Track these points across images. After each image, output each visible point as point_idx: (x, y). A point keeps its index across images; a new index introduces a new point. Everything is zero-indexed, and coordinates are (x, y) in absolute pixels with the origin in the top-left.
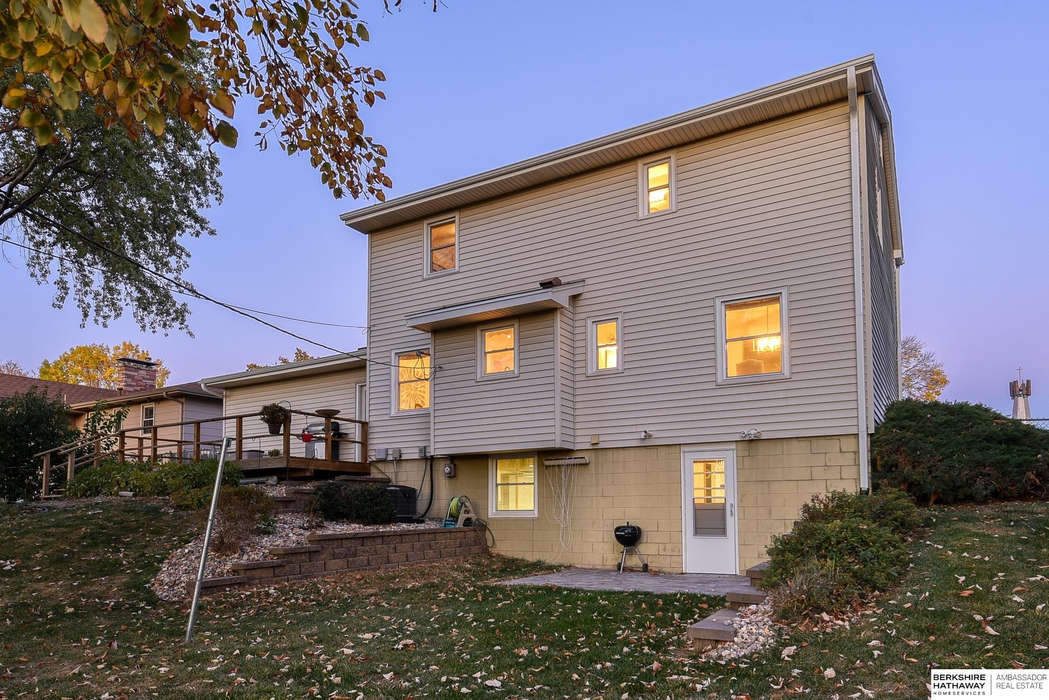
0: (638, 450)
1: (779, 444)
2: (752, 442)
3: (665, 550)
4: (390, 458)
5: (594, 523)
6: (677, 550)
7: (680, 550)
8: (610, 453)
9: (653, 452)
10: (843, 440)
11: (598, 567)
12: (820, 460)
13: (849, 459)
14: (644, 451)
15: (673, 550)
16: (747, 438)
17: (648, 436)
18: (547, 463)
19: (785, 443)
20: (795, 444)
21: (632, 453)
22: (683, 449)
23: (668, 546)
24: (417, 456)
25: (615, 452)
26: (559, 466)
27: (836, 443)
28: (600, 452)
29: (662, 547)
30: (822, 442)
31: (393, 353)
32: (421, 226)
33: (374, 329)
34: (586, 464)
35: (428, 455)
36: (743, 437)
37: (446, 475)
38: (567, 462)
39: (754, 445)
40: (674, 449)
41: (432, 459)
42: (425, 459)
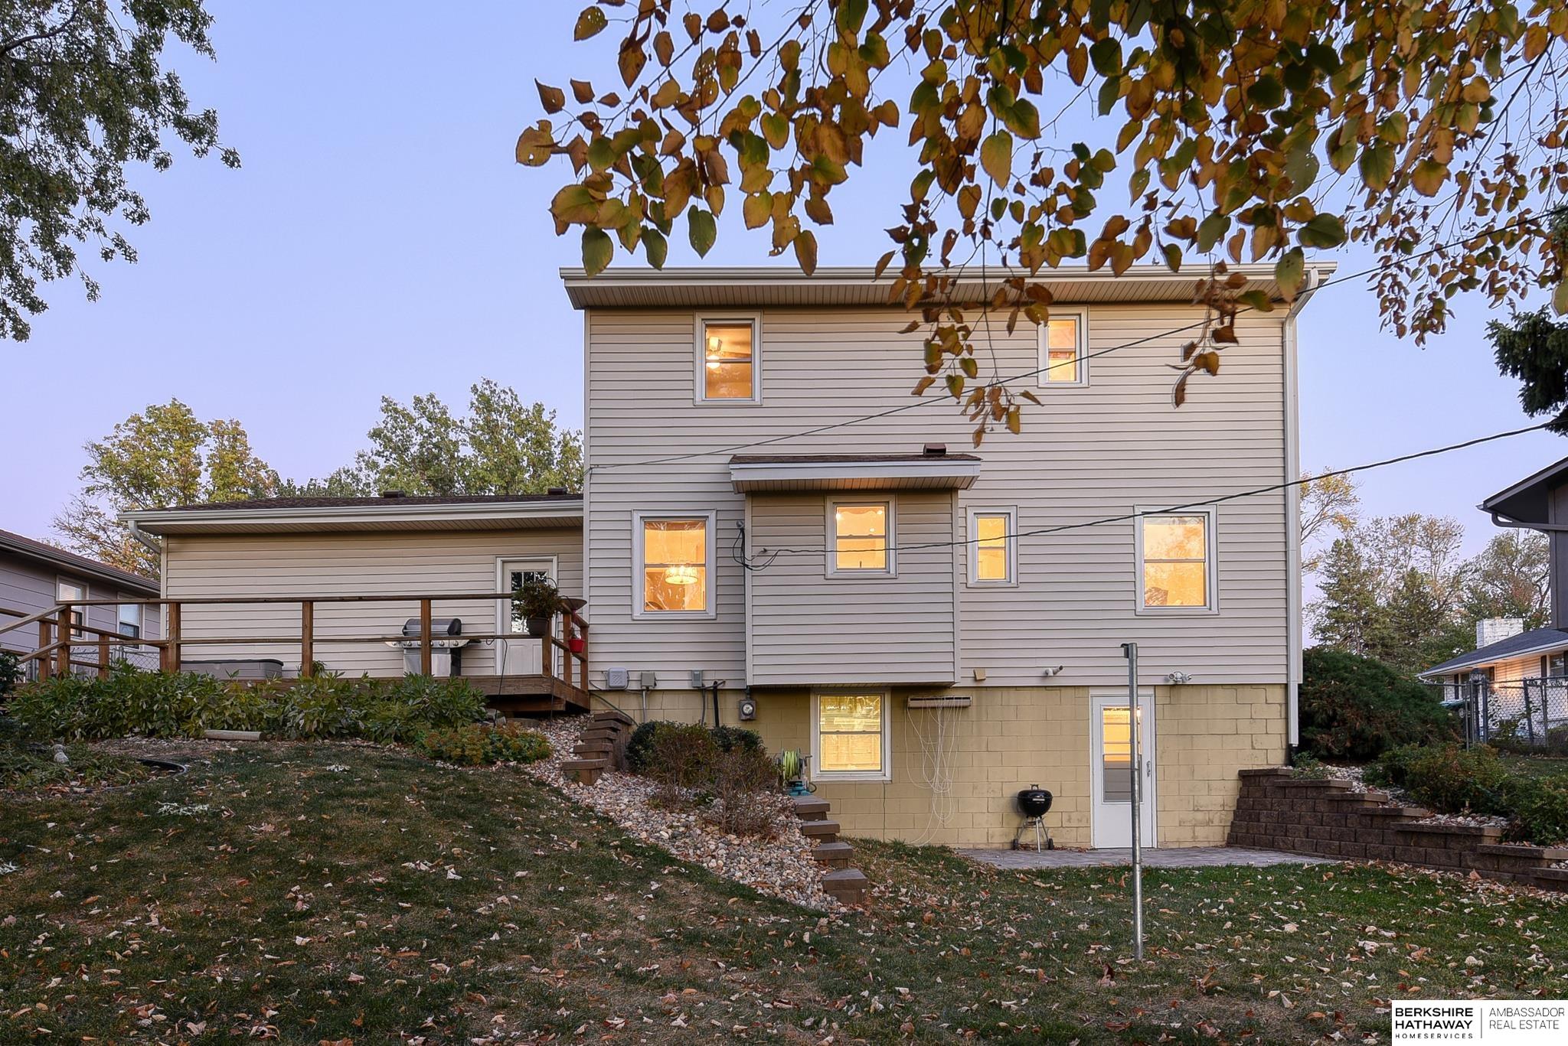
0: (1035, 692)
1: (1203, 691)
2: (1175, 687)
3: (1069, 820)
4: (634, 686)
5: (975, 788)
6: (1085, 820)
7: (1088, 821)
9: (1055, 693)
10: (1269, 689)
11: (981, 847)
12: (1245, 711)
13: (1276, 711)
14: (1044, 692)
15: (1080, 821)
16: (1171, 682)
17: (1046, 676)
18: (912, 704)
19: (1210, 689)
20: (1219, 691)
21: (1027, 693)
22: (1092, 692)
23: (1074, 816)
24: (686, 686)
26: (934, 708)
27: (1261, 692)
28: (984, 692)
29: (1065, 817)
30: (1248, 691)
31: (637, 516)
32: (689, 319)
33: (595, 471)
34: (965, 707)
35: (709, 684)
36: (1167, 681)
37: (744, 717)
38: (946, 703)
39: (1175, 691)
40: (1081, 692)
41: (715, 691)
42: (701, 690)
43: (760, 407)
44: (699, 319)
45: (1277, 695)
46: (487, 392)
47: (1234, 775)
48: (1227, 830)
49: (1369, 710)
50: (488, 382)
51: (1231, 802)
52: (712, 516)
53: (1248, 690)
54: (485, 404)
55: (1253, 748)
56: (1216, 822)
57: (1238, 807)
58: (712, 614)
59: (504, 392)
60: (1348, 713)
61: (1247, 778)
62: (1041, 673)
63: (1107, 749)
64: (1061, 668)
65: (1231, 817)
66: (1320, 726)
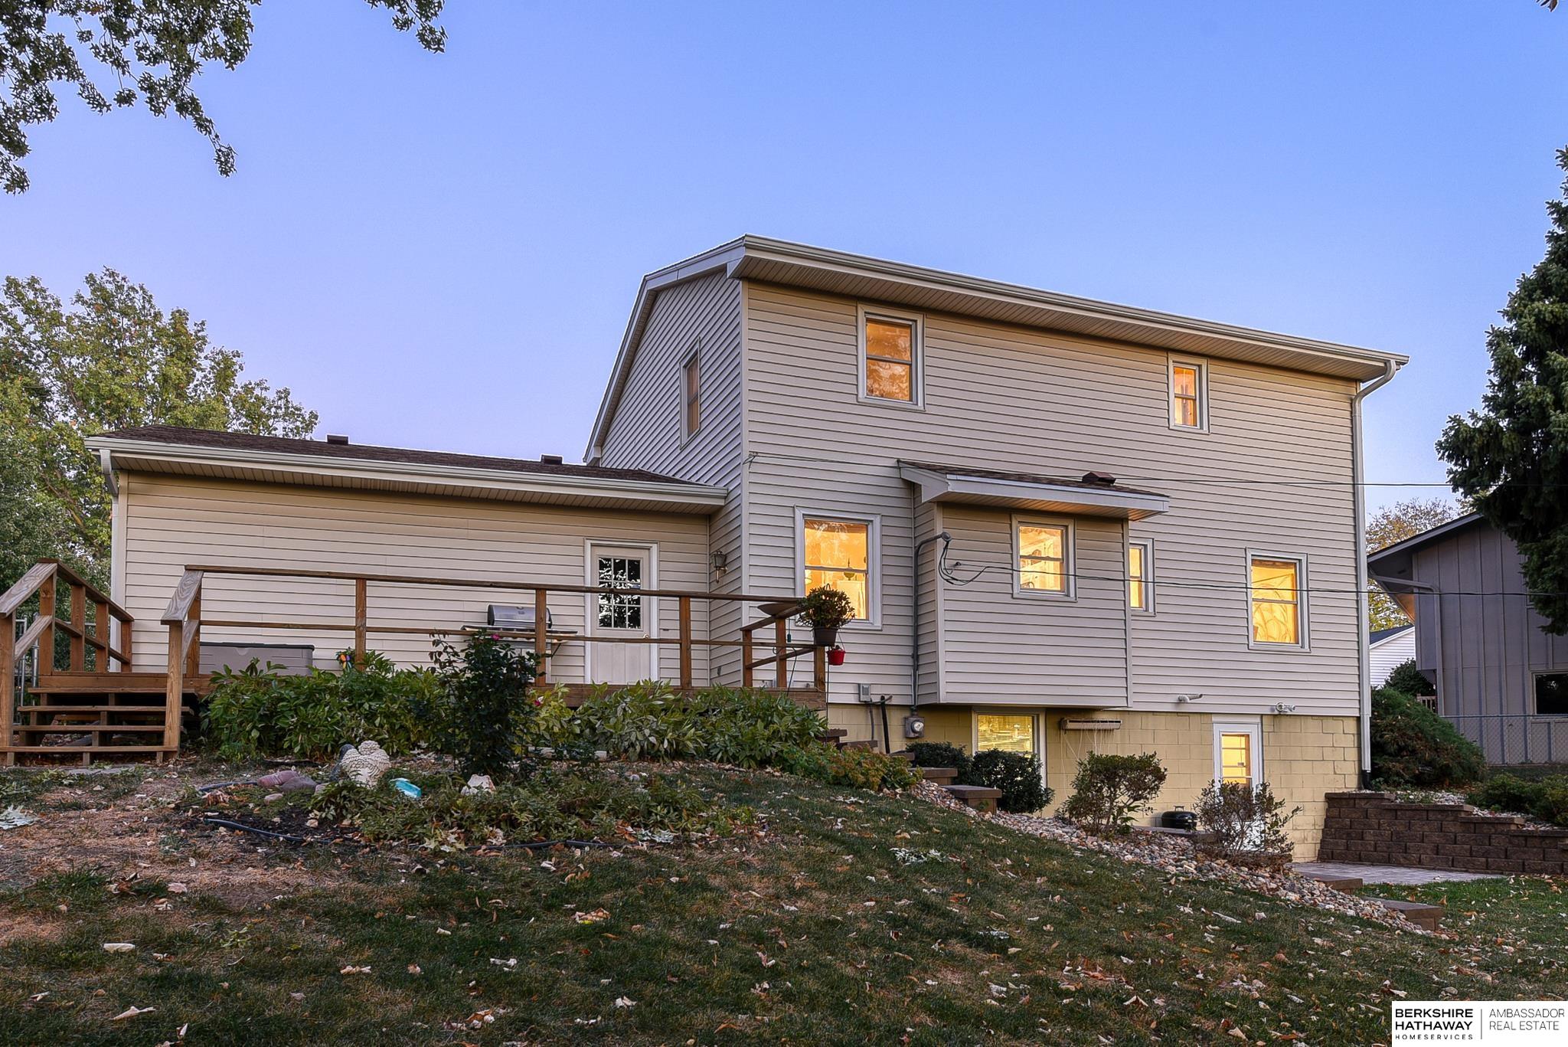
0: (1169, 717)
1: (1298, 720)
2: (1279, 716)
8: (1138, 717)
9: (1185, 719)
10: (1346, 721)
12: (1328, 741)
13: (1350, 741)
14: (1175, 717)
16: (1276, 712)
17: (1181, 701)
18: (1070, 726)
20: (1311, 722)
21: (1162, 719)
22: (1214, 719)
24: (853, 700)
25: (1144, 716)
26: (1091, 730)
27: (1339, 723)
28: (1132, 716)
31: (799, 513)
32: (851, 310)
33: (756, 459)
34: (1111, 730)
35: (876, 699)
36: (1273, 710)
37: (912, 735)
38: (1097, 726)
39: (1277, 720)
40: (1205, 718)
41: (883, 707)
42: (868, 705)
43: (923, 412)
44: (862, 310)
45: (1352, 727)
46: (110, 287)
47: (1322, 798)
48: (1318, 847)
49: (1436, 743)
50: (112, 274)
51: (1320, 823)
52: (877, 520)
53: (1330, 721)
54: (103, 300)
55: (1335, 773)
56: (1310, 840)
57: (1326, 826)
58: (878, 624)
59: (133, 289)
60: (1418, 745)
61: (1331, 799)
62: (1175, 699)
63: (1226, 772)
64: (1201, 696)
65: (1320, 835)
66: (1390, 755)
